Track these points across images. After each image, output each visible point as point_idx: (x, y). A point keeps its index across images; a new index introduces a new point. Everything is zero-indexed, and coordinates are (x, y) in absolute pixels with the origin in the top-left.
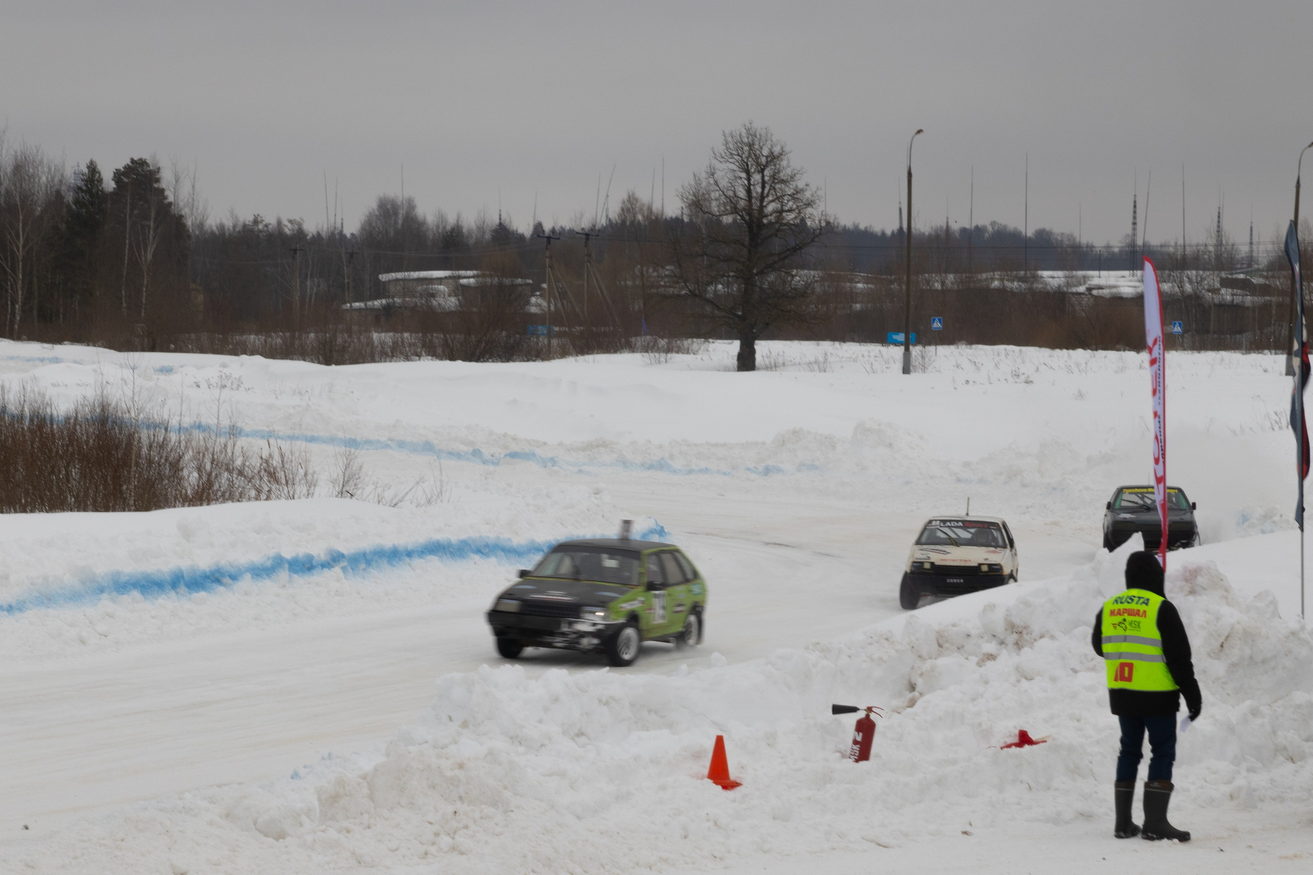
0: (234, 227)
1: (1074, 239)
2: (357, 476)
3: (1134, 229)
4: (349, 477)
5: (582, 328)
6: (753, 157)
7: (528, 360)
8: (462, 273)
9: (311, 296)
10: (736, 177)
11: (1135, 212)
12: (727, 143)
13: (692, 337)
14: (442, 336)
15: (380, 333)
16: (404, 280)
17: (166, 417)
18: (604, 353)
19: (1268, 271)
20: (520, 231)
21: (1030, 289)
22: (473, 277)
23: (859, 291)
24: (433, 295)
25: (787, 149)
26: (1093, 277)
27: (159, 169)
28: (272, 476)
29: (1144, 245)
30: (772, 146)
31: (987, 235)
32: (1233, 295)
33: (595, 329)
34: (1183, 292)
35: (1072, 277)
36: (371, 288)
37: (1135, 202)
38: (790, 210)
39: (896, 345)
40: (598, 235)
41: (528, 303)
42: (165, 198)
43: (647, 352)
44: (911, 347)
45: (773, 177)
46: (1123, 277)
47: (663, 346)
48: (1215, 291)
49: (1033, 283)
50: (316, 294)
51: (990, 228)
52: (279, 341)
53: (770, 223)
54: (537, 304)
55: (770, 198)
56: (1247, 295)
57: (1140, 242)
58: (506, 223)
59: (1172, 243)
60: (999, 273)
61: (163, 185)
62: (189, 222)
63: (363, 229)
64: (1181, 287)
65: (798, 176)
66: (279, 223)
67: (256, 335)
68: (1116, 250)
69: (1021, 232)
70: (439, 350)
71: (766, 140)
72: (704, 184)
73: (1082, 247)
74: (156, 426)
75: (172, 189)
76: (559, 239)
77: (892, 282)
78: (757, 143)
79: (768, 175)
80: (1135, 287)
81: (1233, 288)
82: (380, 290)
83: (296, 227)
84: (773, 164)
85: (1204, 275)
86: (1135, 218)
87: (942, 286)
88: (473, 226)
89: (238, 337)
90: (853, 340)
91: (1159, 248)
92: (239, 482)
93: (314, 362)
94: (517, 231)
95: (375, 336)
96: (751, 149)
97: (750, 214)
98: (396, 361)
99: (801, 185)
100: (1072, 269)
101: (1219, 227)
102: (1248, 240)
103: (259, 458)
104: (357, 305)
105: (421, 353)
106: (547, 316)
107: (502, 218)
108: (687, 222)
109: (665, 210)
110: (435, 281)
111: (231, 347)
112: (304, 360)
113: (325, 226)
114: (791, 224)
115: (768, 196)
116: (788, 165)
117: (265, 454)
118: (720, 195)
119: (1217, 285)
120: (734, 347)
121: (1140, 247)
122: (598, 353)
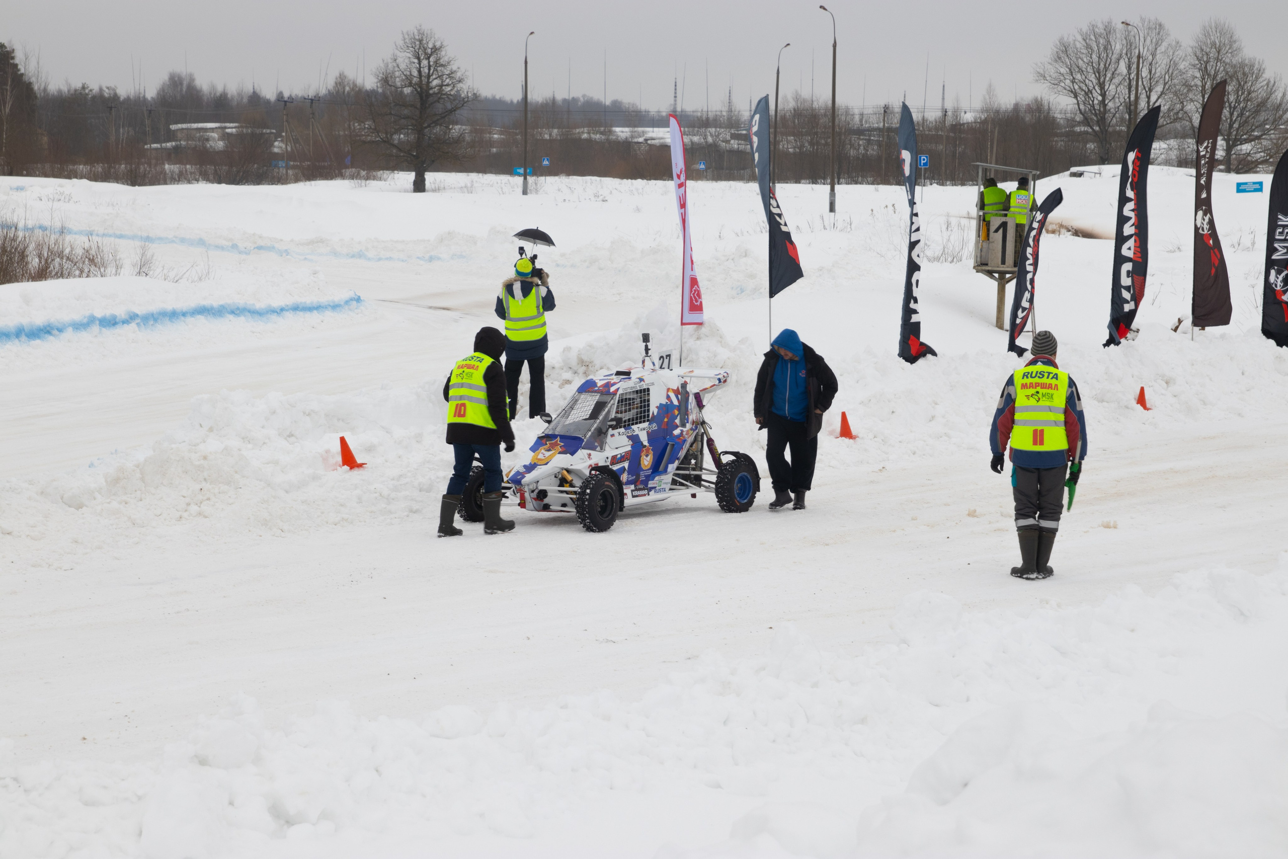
0: (69, 91)
1: (637, 107)
2: (150, 262)
3: (675, 101)
4: (144, 262)
5: (309, 163)
6: (423, 49)
7: (272, 184)
8: (228, 125)
9: (123, 140)
10: (411, 62)
11: (676, 89)
12: (405, 39)
13: (383, 170)
14: (213, 168)
15: (171, 165)
16: (187, 129)
17: (15, 220)
18: (324, 180)
20: (268, 97)
21: (607, 140)
22: (235, 128)
23: (495, 140)
24: (207, 140)
25: (445, 44)
26: (649, 132)
27: (13, 50)
28: (92, 261)
29: (682, 111)
30: (435, 41)
31: (580, 103)
32: (738, 144)
33: (317, 164)
34: (706, 142)
35: (635, 132)
36: (164, 134)
38: (447, 85)
39: (520, 176)
40: (319, 100)
41: (272, 145)
42: (19, 70)
43: (353, 179)
44: (528, 177)
45: (436, 62)
47: (364, 176)
48: (727, 142)
49: (609, 136)
50: (126, 138)
51: (582, 99)
52: (100, 169)
53: (434, 93)
54: (278, 147)
55: (434, 76)
57: (679, 109)
58: (258, 91)
59: (700, 110)
60: (587, 128)
61: (17, 61)
62: (36, 88)
63: (158, 94)
64: (705, 138)
65: (452, 62)
66: (101, 89)
67: (84, 165)
68: (664, 114)
69: (602, 102)
70: (211, 177)
71: (431, 38)
72: (390, 66)
73: (642, 112)
74: (9, 227)
75: (23, 65)
76: (292, 102)
77: (517, 134)
78: (425, 39)
79: (433, 61)
80: (666, 138)
81: (738, 140)
82: (171, 136)
83: (112, 92)
84: (435, 53)
85: (720, 131)
86: (675, 93)
87: (550, 137)
88: (235, 93)
89: (71, 167)
90: (491, 173)
91: (692, 113)
92: (67, 265)
93: (124, 184)
94: (265, 97)
95: (167, 166)
96: (420, 43)
97: (420, 87)
98: (181, 184)
99: (454, 68)
100: (635, 126)
101: (730, 99)
102: (749, 109)
103: (82, 249)
104: (155, 146)
105: (199, 178)
106: (285, 155)
107: (255, 88)
108: (380, 93)
109: (365, 84)
110: (209, 130)
111: (66, 173)
112: (118, 183)
113: (133, 92)
114: (448, 94)
115: (432, 75)
116: (446, 54)
117: (87, 246)
118: (401, 74)
119: (728, 138)
120: (411, 176)
121: (679, 112)
122: (319, 180)
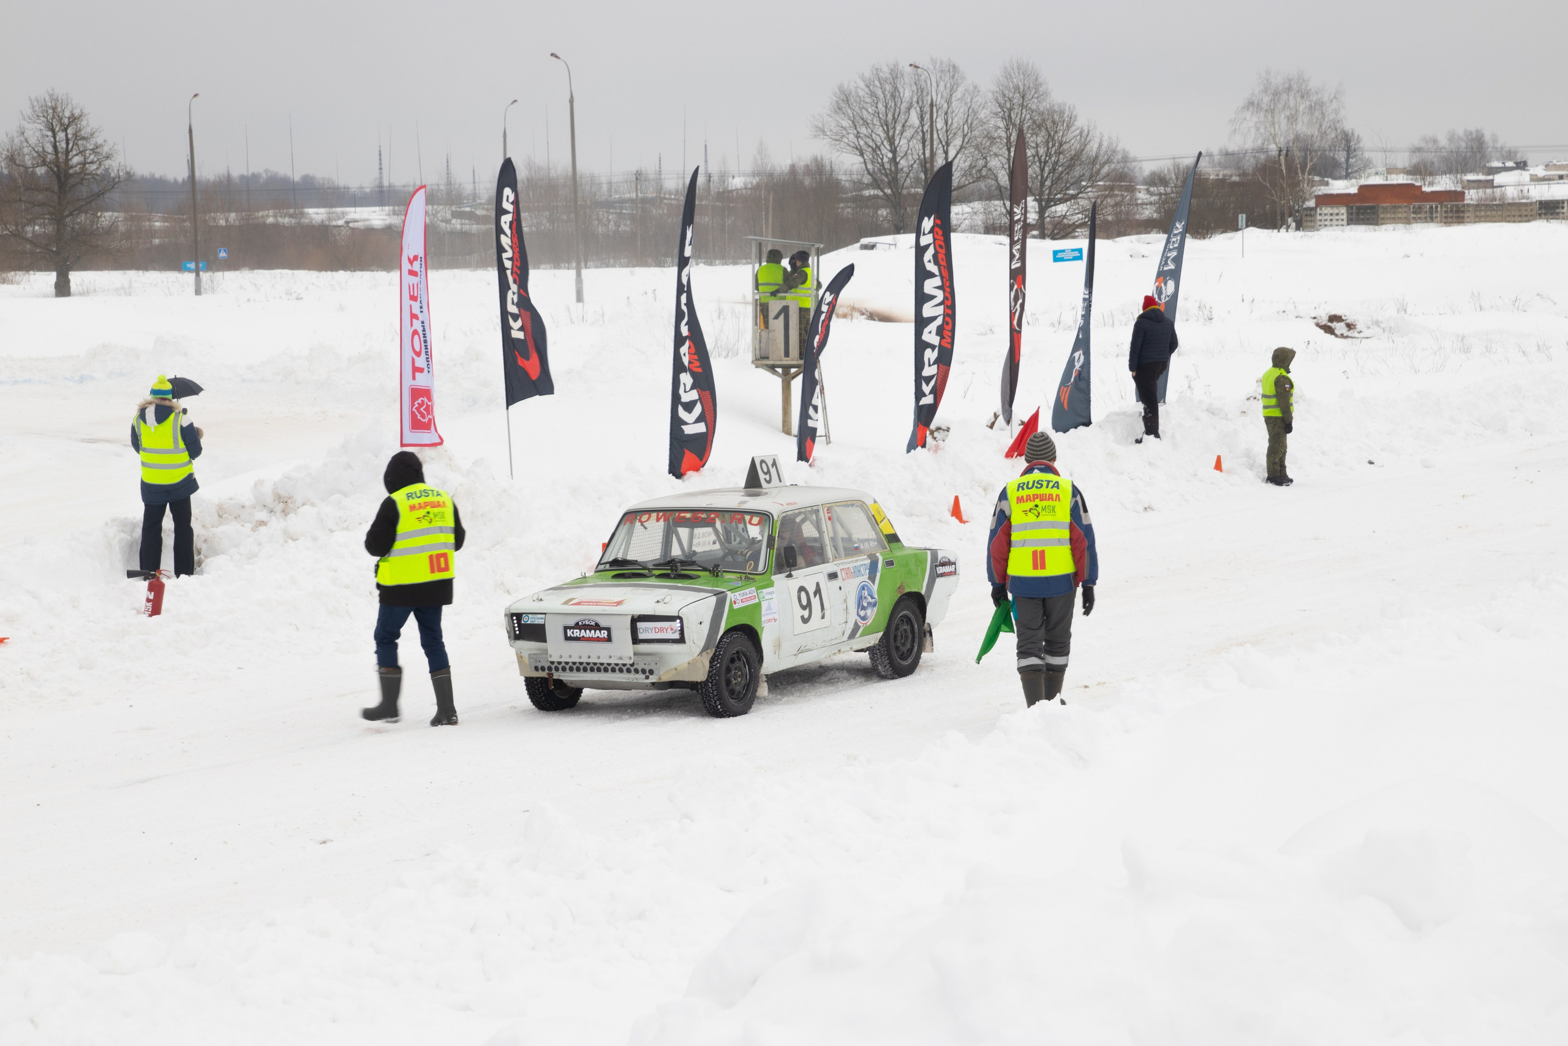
1: (334, 182)
3: (381, 173)
6: (57, 118)
10: (43, 136)
11: (380, 160)
12: (33, 107)
13: (14, 270)
19: (488, 204)
21: (299, 224)
23: (157, 229)
25: (86, 111)
26: (350, 213)
29: (390, 186)
30: (72, 108)
31: (262, 180)
32: (462, 224)
35: (333, 213)
37: (380, 151)
38: (92, 162)
39: (191, 272)
44: (201, 273)
45: (75, 135)
46: (375, 212)
48: (448, 221)
49: (300, 219)
51: (264, 175)
53: (75, 173)
55: (74, 152)
56: (473, 224)
57: (386, 183)
59: (412, 184)
60: (273, 211)
65: (96, 134)
68: (368, 190)
69: (290, 178)
71: (67, 104)
72: (16, 141)
73: (340, 188)
77: (184, 221)
78: (59, 107)
79: (71, 132)
80: (384, 220)
81: (461, 219)
84: (74, 123)
85: (438, 209)
86: (380, 164)
87: (226, 223)
90: (154, 269)
91: (402, 188)
96: (54, 112)
97: (57, 166)
99: (100, 141)
100: (332, 206)
101: (448, 170)
102: (472, 180)
108: (7, 175)
114: (94, 174)
115: (72, 150)
116: (88, 125)
118: (31, 151)
119: (449, 216)
120: (51, 277)
121: (386, 187)
